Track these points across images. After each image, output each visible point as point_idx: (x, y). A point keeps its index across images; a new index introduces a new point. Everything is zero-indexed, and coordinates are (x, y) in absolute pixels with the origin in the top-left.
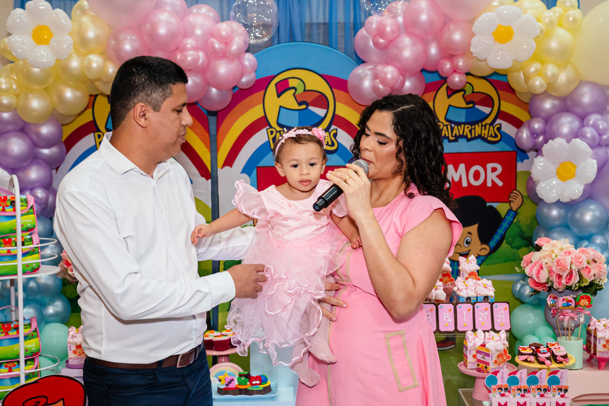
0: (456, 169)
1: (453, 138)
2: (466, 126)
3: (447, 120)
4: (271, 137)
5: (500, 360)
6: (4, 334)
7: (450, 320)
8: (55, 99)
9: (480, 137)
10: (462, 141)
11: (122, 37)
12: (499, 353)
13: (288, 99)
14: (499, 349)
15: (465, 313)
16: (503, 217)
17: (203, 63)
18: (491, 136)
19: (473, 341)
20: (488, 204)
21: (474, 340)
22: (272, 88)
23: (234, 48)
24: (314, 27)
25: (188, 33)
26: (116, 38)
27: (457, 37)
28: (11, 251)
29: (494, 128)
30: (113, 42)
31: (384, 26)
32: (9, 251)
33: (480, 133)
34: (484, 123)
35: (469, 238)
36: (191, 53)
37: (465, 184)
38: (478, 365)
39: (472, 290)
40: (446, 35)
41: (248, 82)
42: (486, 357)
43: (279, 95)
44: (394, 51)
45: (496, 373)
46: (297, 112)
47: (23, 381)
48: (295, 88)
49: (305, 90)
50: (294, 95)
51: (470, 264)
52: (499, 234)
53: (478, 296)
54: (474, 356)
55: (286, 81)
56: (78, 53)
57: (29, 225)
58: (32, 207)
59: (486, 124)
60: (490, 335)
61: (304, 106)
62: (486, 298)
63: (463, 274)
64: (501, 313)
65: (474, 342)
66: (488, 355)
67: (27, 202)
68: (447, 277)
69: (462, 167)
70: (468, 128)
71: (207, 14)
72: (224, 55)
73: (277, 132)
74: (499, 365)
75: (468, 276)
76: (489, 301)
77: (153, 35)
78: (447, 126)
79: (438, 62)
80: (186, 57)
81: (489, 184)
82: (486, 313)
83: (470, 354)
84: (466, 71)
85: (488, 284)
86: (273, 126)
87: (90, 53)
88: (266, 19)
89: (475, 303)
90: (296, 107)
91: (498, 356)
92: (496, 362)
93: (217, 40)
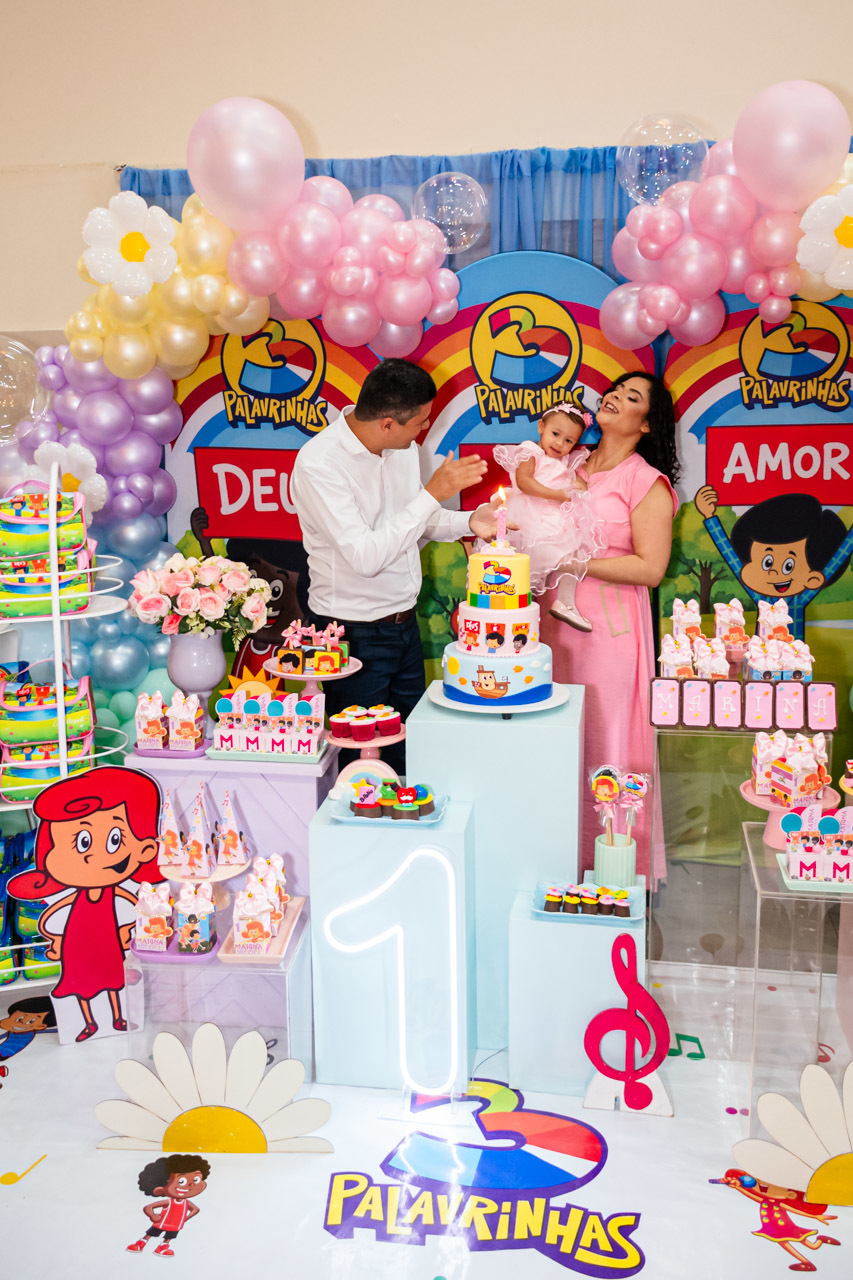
0: (774, 453)
1: (771, 402)
2: (792, 383)
3: (761, 373)
4: (482, 399)
5: (811, 785)
6: (37, 703)
7: (733, 710)
8: (158, 343)
9: (814, 400)
10: (785, 407)
11: (248, 247)
12: (808, 775)
13: (509, 341)
14: (808, 767)
15: (758, 698)
16: (848, 529)
17: (370, 285)
18: (833, 399)
19: (767, 749)
20: (824, 508)
21: (769, 747)
22: (484, 323)
23: (418, 261)
24: (557, 227)
25: (347, 240)
26: (239, 247)
27: (777, 238)
28: (45, 579)
29: (838, 385)
30: (235, 255)
31: (657, 222)
32: (41, 579)
33: (814, 395)
34: (821, 378)
35: (790, 560)
36: (353, 270)
37: (787, 475)
38: (773, 790)
39: (774, 659)
40: (759, 237)
41: (447, 314)
42: (786, 780)
43: (494, 334)
44: (672, 263)
45: (799, 810)
46: (522, 360)
47: (64, 775)
48: (519, 324)
49: (534, 326)
50: (517, 333)
51: (776, 614)
52: (841, 556)
53: (784, 670)
54: (768, 775)
55: (505, 311)
56: (187, 273)
57: (74, 538)
58: (80, 512)
59: (826, 379)
60: (794, 744)
61: (532, 352)
62: (798, 674)
63: (764, 630)
64: (822, 702)
65: (767, 751)
66: (789, 777)
67: (73, 504)
68: (738, 634)
69: (783, 447)
70: (795, 385)
71: (385, 210)
72: (403, 273)
73: (491, 391)
74: (809, 793)
75: (772, 633)
76: (802, 679)
77: (294, 243)
78: (760, 382)
79: (745, 279)
80: (342, 277)
81: (827, 476)
82: (795, 701)
83: (761, 770)
84: (791, 295)
85: (803, 651)
86: (485, 382)
87: (203, 271)
88: (465, 214)
89: (777, 683)
90: (521, 352)
91: (808, 780)
92: (802, 789)
93: (392, 248)
